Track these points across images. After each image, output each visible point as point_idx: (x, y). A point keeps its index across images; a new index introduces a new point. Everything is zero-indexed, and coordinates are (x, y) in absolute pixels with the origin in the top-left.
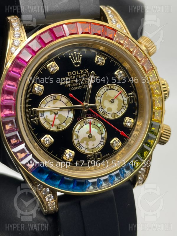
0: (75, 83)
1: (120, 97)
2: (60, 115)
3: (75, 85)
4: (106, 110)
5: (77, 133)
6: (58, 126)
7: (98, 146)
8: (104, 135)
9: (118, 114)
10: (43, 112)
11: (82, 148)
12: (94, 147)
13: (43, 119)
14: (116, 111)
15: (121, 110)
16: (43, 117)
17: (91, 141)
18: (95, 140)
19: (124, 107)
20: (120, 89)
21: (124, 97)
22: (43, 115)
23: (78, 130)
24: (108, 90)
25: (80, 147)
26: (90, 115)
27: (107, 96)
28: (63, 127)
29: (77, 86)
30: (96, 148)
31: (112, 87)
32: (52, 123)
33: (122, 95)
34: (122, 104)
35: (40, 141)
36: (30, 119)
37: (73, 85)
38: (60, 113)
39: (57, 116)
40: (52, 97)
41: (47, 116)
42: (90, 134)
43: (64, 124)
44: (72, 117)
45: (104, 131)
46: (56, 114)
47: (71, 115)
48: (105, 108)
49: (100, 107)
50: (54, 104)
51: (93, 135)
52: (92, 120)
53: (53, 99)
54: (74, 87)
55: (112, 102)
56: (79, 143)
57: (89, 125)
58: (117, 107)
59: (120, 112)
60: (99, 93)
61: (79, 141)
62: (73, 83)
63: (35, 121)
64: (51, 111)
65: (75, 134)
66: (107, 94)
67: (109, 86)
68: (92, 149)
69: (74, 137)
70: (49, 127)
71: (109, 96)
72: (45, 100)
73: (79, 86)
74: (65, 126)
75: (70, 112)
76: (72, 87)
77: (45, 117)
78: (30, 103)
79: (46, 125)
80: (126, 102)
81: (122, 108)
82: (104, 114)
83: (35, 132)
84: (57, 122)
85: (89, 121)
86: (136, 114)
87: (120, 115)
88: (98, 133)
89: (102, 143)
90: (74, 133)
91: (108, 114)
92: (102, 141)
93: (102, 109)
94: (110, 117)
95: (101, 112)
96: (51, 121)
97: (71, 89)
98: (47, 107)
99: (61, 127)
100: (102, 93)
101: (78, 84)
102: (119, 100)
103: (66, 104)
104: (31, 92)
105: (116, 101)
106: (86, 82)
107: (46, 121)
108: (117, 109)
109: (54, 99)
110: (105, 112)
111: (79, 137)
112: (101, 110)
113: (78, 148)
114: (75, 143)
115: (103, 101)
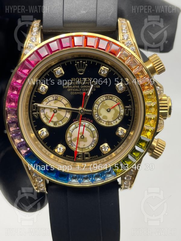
0: (77, 88)
1: (117, 108)
2: (59, 114)
3: (77, 90)
4: (101, 117)
5: (71, 132)
6: (55, 123)
7: (88, 147)
8: (95, 139)
9: (112, 123)
10: (45, 108)
11: (73, 146)
12: (85, 147)
13: (43, 114)
14: (111, 120)
15: (116, 120)
16: (43, 113)
17: (83, 142)
18: (86, 141)
19: (120, 118)
20: (118, 101)
21: (121, 108)
22: (44, 111)
23: (72, 130)
24: (106, 99)
25: (72, 144)
26: (85, 119)
27: (104, 104)
28: (60, 124)
29: (78, 92)
30: (86, 148)
31: (111, 98)
32: (50, 119)
33: (120, 106)
34: (118, 115)
35: (38, 132)
36: (32, 113)
37: (74, 90)
38: (58, 112)
39: (55, 114)
40: (54, 97)
41: (47, 113)
42: (83, 135)
43: (60, 122)
44: (69, 118)
45: (96, 135)
46: (54, 112)
47: (68, 116)
48: (101, 115)
49: (97, 113)
50: (55, 103)
51: (85, 137)
52: (87, 124)
53: (54, 99)
54: (75, 92)
55: (109, 111)
56: (71, 141)
57: (83, 127)
58: (113, 116)
59: (115, 121)
60: (98, 101)
61: (72, 139)
62: (75, 88)
63: (36, 115)
64: (51, 109)
65: (69, 133)
66: (105, 103)
67: (109, 97)
68: (82, 148)
69: (68, 135)
70: (47, 122)
71: (106, 105)
72: (47, 99)
73: (80, 92)
74: (61, 124)
75: (68, 113)
76: (74, 91)
77: (45, 113)
78: (34, 99)
79: (45, 120)
80: (122, 114)
81: (118, 118)
82: (99, 120)
83: (35, 124)
84: (55, 119)
85: (84, 124)
86: (130, 126)
87: (114, 124)
88: (90, 136)
89: (93, 145)
90: (68, 131)
91: (102, 121)
92: (93, 143)
93: (98, 115)
94: (104, 124)
95: (97, 118)
96: (50, 118)
97: (72, 93)
98: (48, 104)
99: (58, 124)
100: (100, 101)
101: (80, 90)
102: (116, 111)
103: (65, 105)
104: (37, 90)
105: (113, 111)
106: (86, 90)
107: (46, 116)
108: (113, 118)
109: (56, 100)
110: (100, 119)
111: (72, 136)
112: (96, 116)
113: (70, 144)
114: (68, 141)
115: (100, 109)
